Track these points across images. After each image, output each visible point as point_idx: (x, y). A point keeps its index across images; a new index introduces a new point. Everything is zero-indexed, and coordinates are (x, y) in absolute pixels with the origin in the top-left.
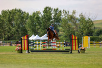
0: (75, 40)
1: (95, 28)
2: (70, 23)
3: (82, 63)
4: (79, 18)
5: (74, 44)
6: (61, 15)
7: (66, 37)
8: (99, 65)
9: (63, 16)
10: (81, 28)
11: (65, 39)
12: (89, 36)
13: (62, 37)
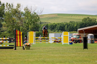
0: (20, 35)
1: (41, 23)
2: (14, 18)
3: (27, 59)
4: (24, 12)
5: (19, 40)
6: (4, 9)
7: (10, 32)
8: (45, 62)
9: (6, 10)
10: (27, 22)
11: (9, 34)
12: (34, 31)
13: (5, 32)
